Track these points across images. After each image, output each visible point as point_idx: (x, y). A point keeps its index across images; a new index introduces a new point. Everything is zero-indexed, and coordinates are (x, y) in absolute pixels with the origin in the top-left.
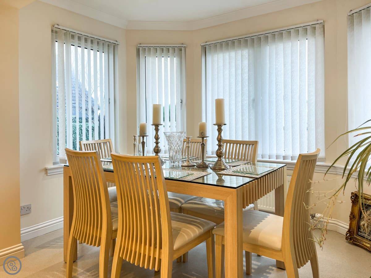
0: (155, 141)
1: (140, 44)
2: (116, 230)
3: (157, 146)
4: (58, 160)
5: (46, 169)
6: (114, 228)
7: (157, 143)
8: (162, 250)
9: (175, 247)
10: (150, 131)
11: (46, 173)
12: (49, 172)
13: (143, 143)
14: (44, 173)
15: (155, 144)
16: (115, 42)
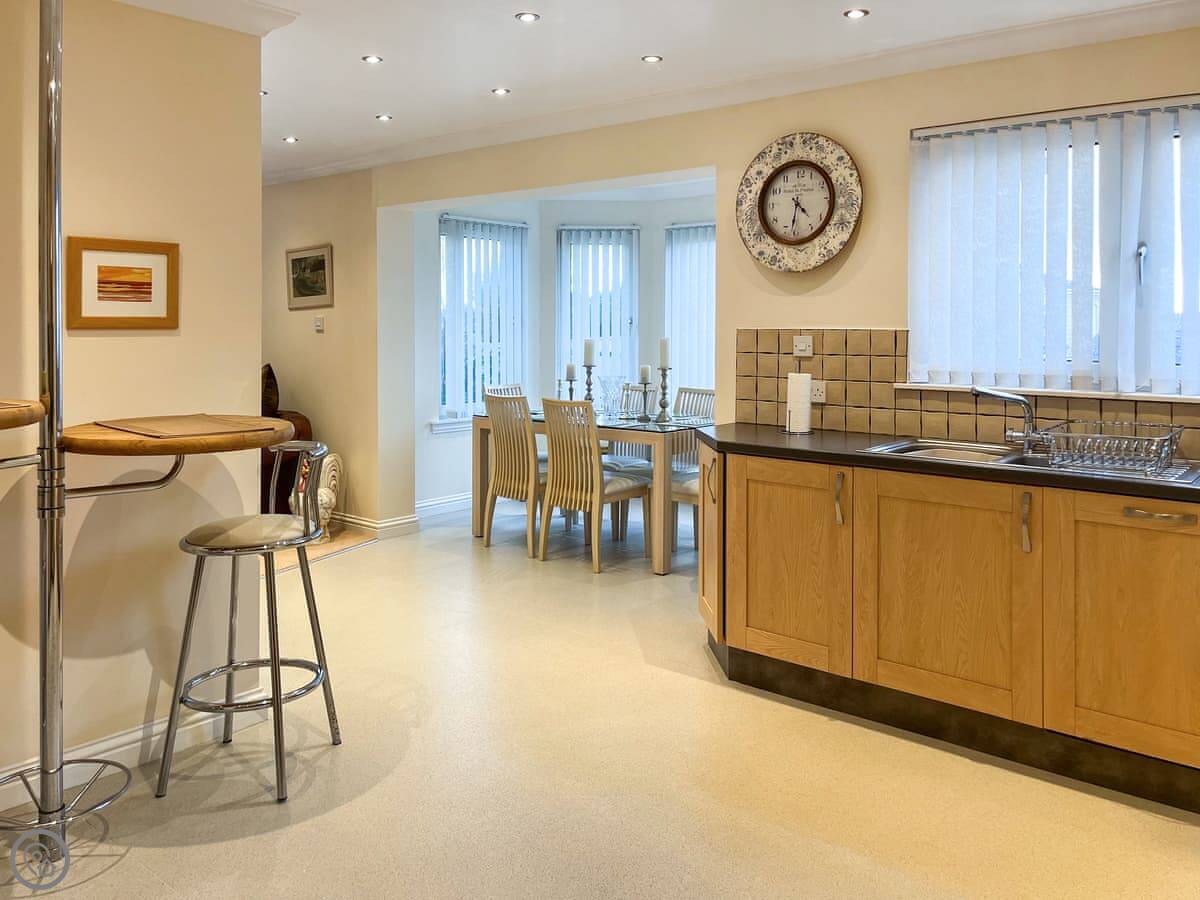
0: (586, 387)
1: (563, 225)
2: (545, 484)
3: (589, 394)
4: (444, 414)
5: (431, 425)
6: (541, 481)
7: (589, 390)
8: (594, 495)
9: (606, 492)
10: (580, 374)
11: (432, 430)
12: (434, 428)
13: (571, 390)
14: (427, 430)
15: (586, 392)
16: (524, 226)
